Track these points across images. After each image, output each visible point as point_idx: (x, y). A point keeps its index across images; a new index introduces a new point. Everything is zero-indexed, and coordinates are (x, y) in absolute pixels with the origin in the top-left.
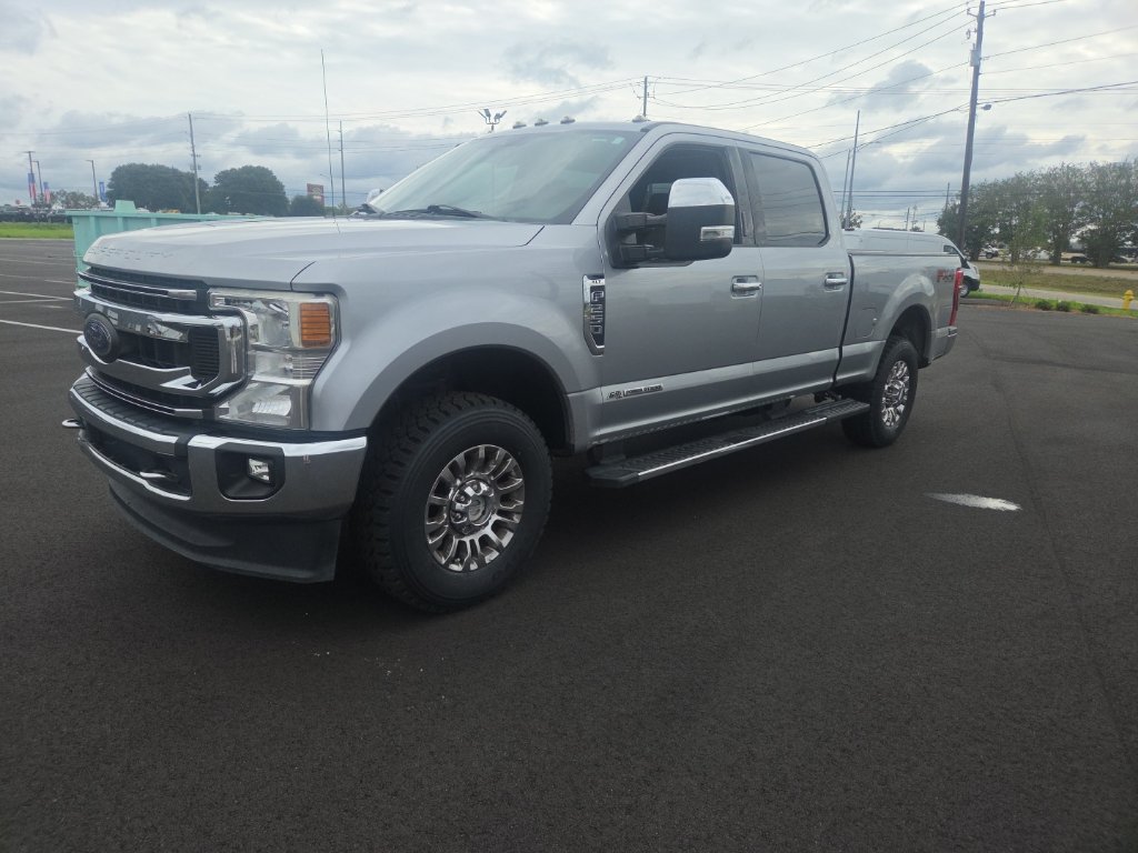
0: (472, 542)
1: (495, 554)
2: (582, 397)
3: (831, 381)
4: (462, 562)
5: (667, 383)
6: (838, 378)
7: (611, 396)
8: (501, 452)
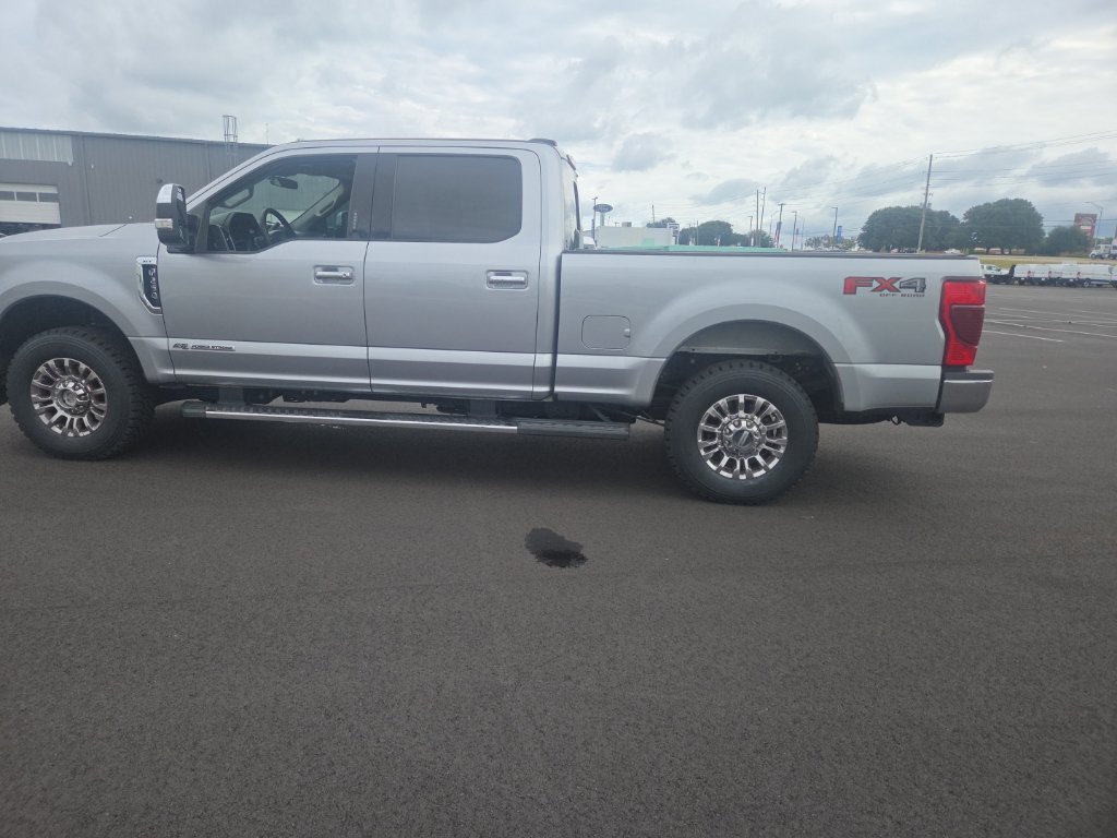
0: (72, 420)
1: (88, 433)
2: (142, 342)
3: (546, 389)
4: (61, 428)
5: (241, 347)
6: (558, 389)
7: (176, 346)
8: (83, 366)
